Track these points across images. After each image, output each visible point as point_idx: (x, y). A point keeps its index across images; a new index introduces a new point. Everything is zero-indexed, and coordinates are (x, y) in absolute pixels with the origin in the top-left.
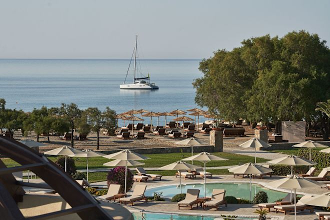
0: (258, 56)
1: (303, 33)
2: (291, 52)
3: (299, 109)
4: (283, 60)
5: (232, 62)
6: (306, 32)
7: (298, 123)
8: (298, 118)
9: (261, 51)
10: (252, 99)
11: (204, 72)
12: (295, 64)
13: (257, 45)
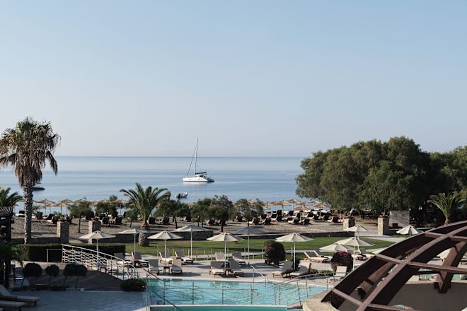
0: (368, 156)
1: (403, 138)
2: (396, 153)
3: (406, 201)
4: (390, 160)
5: (346, 161)
6: (406, 138)
7: (404, 212)
8: (404, 208)
9: (370, 153)
10: (364, 193)
11: (304, 168)
12: (399, 164)
13: (366, 147)
